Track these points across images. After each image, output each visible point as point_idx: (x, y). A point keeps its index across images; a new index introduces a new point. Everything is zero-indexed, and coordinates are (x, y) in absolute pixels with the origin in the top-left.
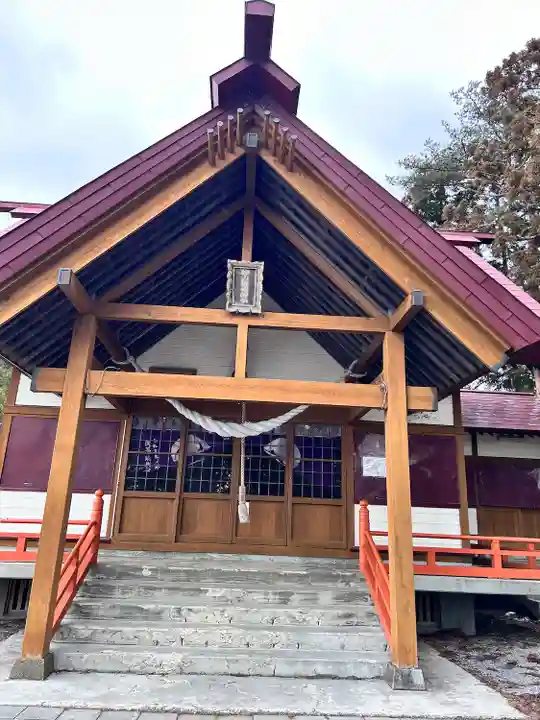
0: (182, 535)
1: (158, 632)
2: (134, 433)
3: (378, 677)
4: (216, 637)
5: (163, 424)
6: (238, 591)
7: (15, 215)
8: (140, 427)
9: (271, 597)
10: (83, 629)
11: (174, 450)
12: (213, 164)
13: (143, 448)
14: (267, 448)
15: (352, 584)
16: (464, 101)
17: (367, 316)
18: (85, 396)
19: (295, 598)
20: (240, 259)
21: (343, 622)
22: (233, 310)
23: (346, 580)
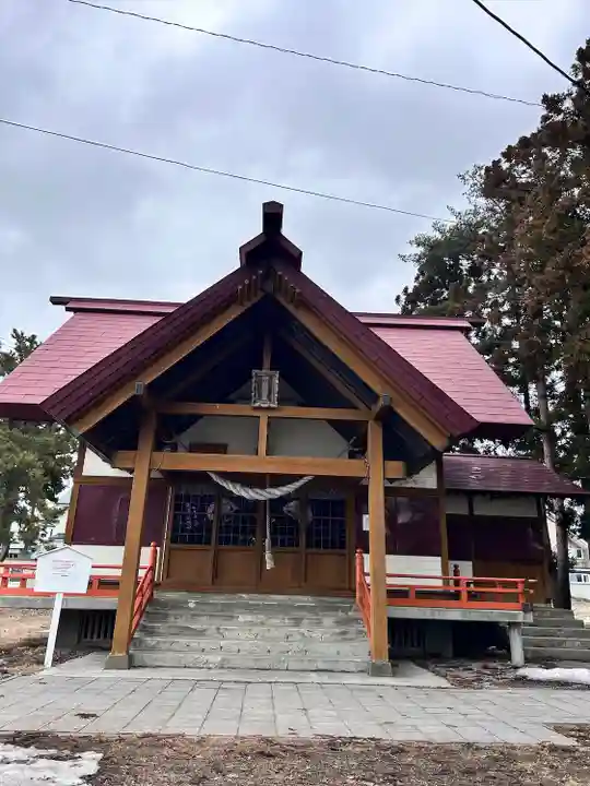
0: (217, 580)
1: (203, 643)
2: (177, 498)
3: (362, 671)
4: (247, 646)
5: (200, 490)
6: (262, 617)
7: (68, 309)
8: (183, 493)
9: (287, 621)
10: (151, 641)
11: (210, 510)
12: (242, 304)
13: (185, 509)
14: (285, 509)
15: (350, 613)
16: (471, 182)
17: (355, 408)
18: (150, 470)
19: (305, 621)
20: (261, 369)
21: (340, 638)
22: (257, 405)
23: (345, 610)
